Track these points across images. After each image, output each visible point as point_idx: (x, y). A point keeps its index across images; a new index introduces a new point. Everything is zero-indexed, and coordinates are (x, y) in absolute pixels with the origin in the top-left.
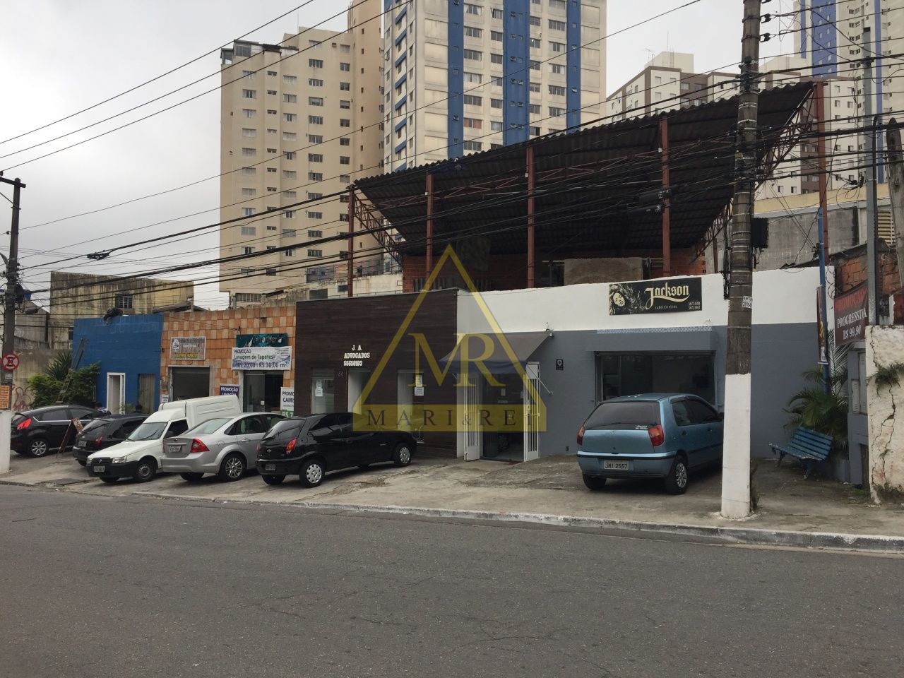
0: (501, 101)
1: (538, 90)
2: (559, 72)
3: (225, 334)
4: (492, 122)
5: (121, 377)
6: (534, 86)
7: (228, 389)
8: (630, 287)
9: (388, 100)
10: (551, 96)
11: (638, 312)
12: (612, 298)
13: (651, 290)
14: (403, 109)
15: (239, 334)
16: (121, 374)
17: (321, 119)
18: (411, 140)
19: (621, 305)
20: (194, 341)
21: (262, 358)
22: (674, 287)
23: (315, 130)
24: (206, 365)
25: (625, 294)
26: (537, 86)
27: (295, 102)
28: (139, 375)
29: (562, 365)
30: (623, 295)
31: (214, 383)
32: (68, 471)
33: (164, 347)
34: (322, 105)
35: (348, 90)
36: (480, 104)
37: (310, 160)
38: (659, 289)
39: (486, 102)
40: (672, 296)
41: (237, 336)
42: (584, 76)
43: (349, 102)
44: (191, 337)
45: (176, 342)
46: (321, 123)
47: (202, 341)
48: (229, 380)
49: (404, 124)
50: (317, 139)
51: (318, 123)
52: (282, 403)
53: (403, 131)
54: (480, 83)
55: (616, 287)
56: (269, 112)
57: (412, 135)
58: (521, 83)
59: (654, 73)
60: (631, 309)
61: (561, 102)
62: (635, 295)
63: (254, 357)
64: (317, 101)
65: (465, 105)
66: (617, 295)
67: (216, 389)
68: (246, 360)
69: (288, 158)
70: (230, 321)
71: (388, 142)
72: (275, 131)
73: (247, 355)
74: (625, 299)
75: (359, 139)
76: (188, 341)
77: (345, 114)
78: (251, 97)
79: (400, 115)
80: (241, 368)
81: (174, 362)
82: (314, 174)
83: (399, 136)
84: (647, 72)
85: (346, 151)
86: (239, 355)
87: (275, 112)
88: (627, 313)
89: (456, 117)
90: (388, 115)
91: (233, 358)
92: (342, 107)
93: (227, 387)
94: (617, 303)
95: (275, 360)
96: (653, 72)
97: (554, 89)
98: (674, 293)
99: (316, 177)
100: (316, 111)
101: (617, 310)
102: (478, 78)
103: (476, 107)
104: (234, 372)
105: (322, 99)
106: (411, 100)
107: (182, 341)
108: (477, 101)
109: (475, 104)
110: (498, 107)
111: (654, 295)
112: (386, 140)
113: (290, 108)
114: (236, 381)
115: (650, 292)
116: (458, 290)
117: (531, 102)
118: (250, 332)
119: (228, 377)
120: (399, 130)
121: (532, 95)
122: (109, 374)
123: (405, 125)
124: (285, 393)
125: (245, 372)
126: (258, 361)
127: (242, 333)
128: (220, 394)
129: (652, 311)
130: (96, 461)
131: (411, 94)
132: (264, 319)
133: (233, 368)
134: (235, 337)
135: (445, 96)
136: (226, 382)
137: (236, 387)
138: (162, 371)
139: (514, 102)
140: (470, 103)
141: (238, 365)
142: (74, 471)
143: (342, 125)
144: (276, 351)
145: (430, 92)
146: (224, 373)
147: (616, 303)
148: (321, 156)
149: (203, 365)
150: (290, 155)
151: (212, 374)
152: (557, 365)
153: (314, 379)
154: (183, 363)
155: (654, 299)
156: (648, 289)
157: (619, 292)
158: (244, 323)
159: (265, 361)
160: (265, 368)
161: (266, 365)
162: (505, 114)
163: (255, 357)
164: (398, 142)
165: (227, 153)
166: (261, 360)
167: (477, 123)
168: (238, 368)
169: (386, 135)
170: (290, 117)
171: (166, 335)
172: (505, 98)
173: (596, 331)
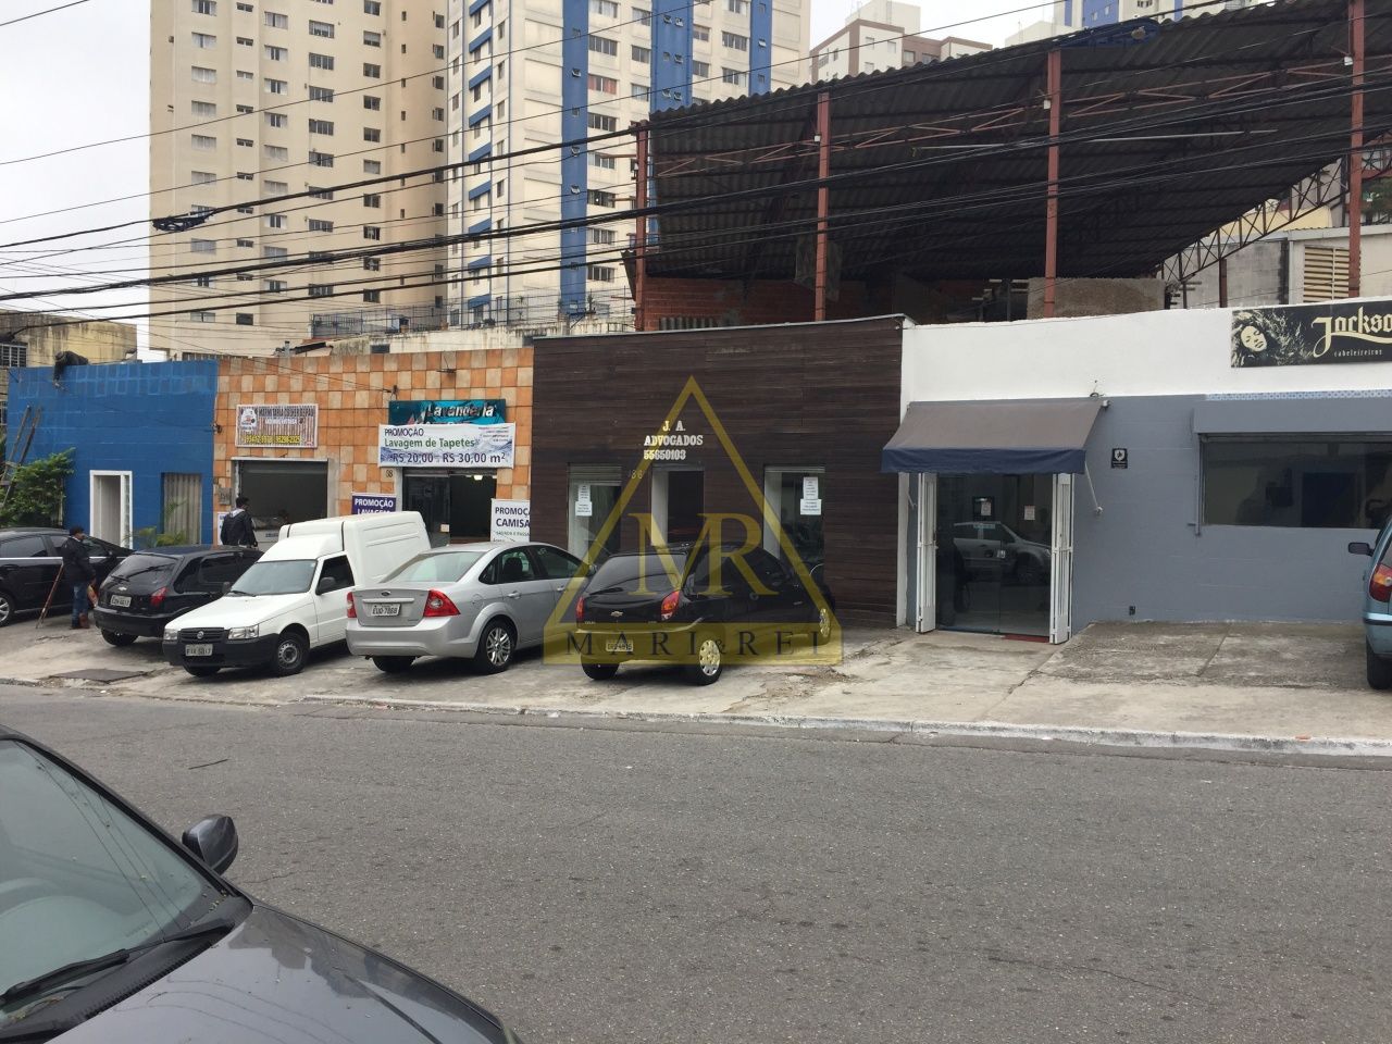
0: (648, 50)
1: (705, 38)
2: (738, 11)
3: (362, 400)
4: (633, 85)
5: (123, 480)
6: (700, 31)
7: (371, 503)
8: (1279, 315)
9: (456, 33)
10: (727, 50)
11: (1297, 361)
12: (1238, 335)
13: (1327, 321)
14: (485, 51)
15: (394, 399)
16: (122, 474)
17: (332, 59)
18: (501, 104)
19: (1260, 350)
20: (290, 412)
21: (450, 444)
22: (1377, 316)
23: (321, 78)
24: (319, 457)
25: (1268, 328)
26: (705, 32)
27: (285, 27)
28: (163, 475)
29: (1125, 459)
30: (1263, 330)
31: (338, 491)
32: (80, 653)
33: (220, 423)
34: (332, 36)
35: (378, 14)
36: (614, 53)
37: (312, 130)
38: (1344, 320)
39: (624, 50)
40: (1372, 333)
41: (391, 403)
42: (777, 21)
43: (379, 35)
44: (284, 402)
45: (249, 413)
46: (331, 68)
47: (311, 412)
48: (371, 486)
49: (486, 77)
50: (323, 95)
51: (325, 67)
52: (494, 528)
53: (484, 88)
54: (615, 16)
55: (1248, 316)
56: (240, 41)
57: (503, 96)
58: (680, 24)
59: (864, 31)
60: (1280, 355)
61: (741, 60)
62: (1290, 330)
63: (430, 443)
64: (323, 28)
65: (590, 52)
66: (1250, 330)
67: (342, 502)
68: (412, 449)
69: (273, 125)
70: (373, 375)
71: (456, 105)
72: (250, 75)
73: (415, 438)
74: (1267, 337)
75: (396, 99)
76: (277, 413)
77: (373, 55)
78: (207, 12)
79: (477, 61)
80: (401, 464)
81: (247, 452)
82: (319, 155)
83: (477, 98)
84: (853, 28)
85: (373, 119)
86: (397, 438)
87: (250, 42)
88: (1270, 363)
89: (577, 71)
90: (456, 60)
91: (382, 444)
92: (367, 42)
93: (368, 498)
94: (1251, 345)
95: (480, 448)
96: (862, 28)
97: (730, 39)
98: (1376, 326)
99: (322, 160)
100: (322, 46)
101: (1247, 358)
102: (611, 8)
103: (609, 57)
104: (384, 471)
105: (333, 26)
106: (501, 36)
107: (262, 412)
108: (610, 47)
109: (606, 52)
110: (643, 61)
111: (1333, 330)
112: (451, 103)
113: (277, 37)
114: (389, 488)
115: (1324, 324)
116: (904, 318)
117: (696, 57)
118: (418, 396)
119: (370, 480)
120: (475, 88)
121: (697, 44)
122: (93, 473)
123: (489, 78)
124: (502, 510)
125: (405, 470)
126: (439, 450)
127: (401, 398)
128: (354, 512)
129: (1328, 359)
130: (189, 636)
131: (501, 26)
132: (452, 373)
133: (380, 464)
134: (386, 405)
135: (559, 35)
136: (365, 490)
137: (389, 499)
138: (217, 470)
139: (668, 55)
140: (599, 50)
141: (394, 457)
142: (96, 655)
143: (367, 74)
144: (484, 432)
145: (534, 25)
146: (361, 473)
147: (1246, 345)
148: (331, 124)
149: (313, 457)
150: (276, 120)
151: (333, 476)
152: (1114, 459)
153: (572, 484)
154: (265, 453)
155: (1333, 337)
156: (1319, 320)
157: (1255, 325)
158: (404, 380)
159: (456, 450)
160: (456, 464)
161: (457, 459)
162: (654, 73)
163: (434, 443)
164: (475, 108)
165: (162, 108)
166: (447, 450)
167: (608, 84)
168: (394, 464)
169: (451, 95)
170: (276, 52)
171: (224, 400)
172: (655, 45)
173: (1203, 396)
